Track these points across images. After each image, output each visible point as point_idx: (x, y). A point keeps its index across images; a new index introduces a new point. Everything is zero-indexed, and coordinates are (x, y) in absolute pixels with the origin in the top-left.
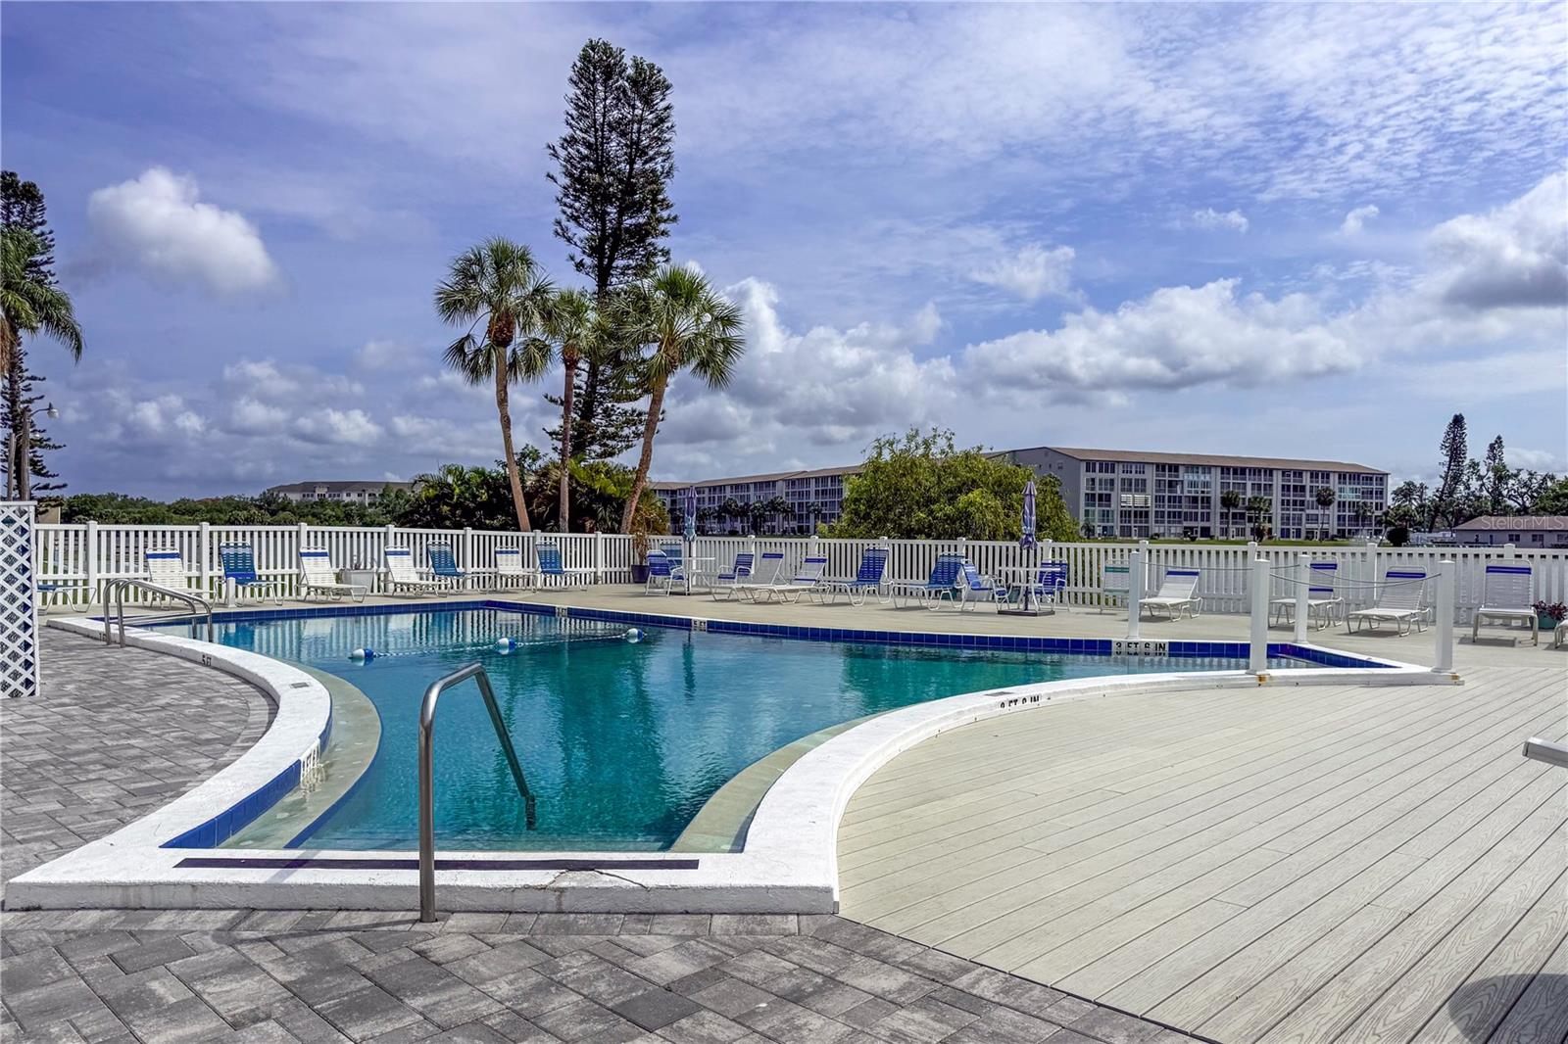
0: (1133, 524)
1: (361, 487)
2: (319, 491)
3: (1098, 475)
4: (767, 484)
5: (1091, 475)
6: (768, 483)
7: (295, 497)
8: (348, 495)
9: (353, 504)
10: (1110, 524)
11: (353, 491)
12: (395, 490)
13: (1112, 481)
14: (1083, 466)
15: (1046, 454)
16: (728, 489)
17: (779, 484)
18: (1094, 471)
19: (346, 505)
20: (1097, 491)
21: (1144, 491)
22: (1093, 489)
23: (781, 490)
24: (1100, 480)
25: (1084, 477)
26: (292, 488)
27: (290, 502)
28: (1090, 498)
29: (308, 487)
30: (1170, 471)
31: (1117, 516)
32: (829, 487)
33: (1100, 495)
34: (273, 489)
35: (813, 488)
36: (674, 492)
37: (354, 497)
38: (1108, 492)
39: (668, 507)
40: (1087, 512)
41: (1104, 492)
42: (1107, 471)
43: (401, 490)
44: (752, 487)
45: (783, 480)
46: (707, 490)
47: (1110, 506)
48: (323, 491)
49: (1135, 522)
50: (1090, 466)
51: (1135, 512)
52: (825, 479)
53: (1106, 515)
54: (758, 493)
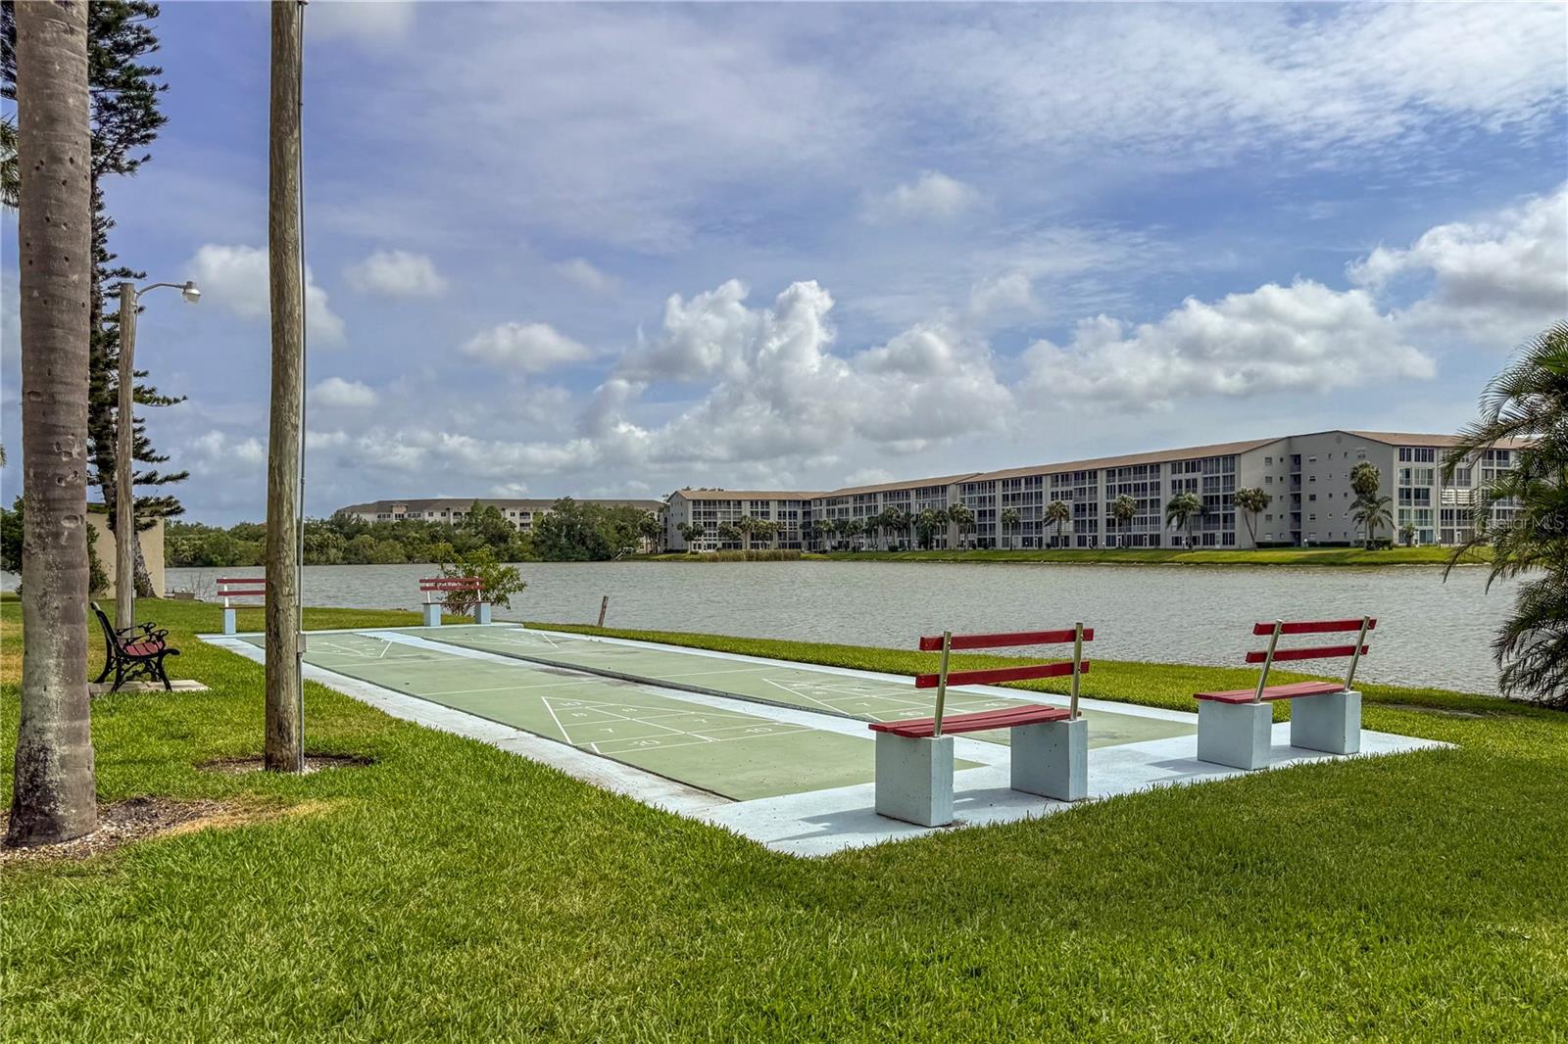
0: (1455, 527)
1: (445, 506)
2: (396, 511)
3: (1413, 465)
4: (938, 489)
5: (1405, 465)
6: (935, 489)
7: (370, 518)
8: (431, 514)
9: (438, 524)
10: (1429, 527)
11: (437, 509)
12: (485, 509)
13: (1431, 472)
14: (1396, 453)
15: (1339, 441)
16: (880, 498)
17: (951, 490)
18: (1409, 460)
19: (431, 526)
20: (1414, 486)
21: (1468, 484)
22: (1408, 483)
23: (953, 498)
24: (1417, 471)
25: (1398, 467)
26: (366, 508)
27: (366, 524)
28: (1405, 494)
29: (384, 507)
30: (1499, 458)
31: (1437, 516)
32: (1023, 490)
33: (1417, 491)
34: (345, 510)
35: (999, 492)
36: (806, 503)
37: (437, 517)
38: (1426, 486)
39: (800, 520)
40: (1401, 512)
41: (1421, 486)
42: (1424, 460)
43: (492, 507)
44: (913, 494)
45: (956, 484)
46: (851, 500)
47: (1427, 504)
48: (402, 511)
49: (1459, 524)
50: (1405, 453)
51: (1459, 511)
52: (1016, 482)
53: (1423, 515)
54: (921, 501)
